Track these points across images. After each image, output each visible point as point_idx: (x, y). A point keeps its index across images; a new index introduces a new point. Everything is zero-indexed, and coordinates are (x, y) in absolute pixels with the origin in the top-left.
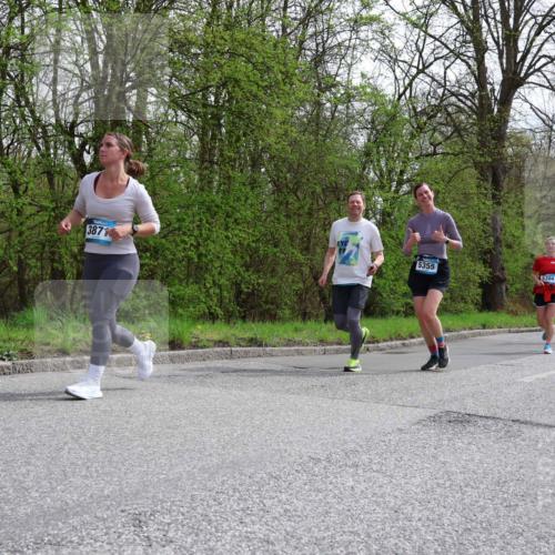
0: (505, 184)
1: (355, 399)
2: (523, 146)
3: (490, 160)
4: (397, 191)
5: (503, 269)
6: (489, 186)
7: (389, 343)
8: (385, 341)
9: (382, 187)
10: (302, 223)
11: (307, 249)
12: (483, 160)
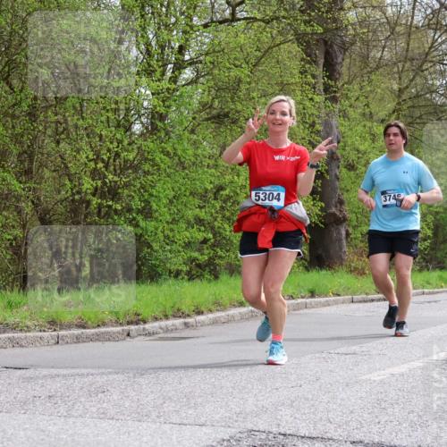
0: (344, 70)
1: (103, 415)
2: (374, 7)
3: (320, 30)
4: (174, 80)
5: (341, 202)
6: (319, 71)
7: (163, 323)
8: (156, 319)
9: (149, 72)
10: (18, 130)
11: (28, 172)
12: (309, 30)
